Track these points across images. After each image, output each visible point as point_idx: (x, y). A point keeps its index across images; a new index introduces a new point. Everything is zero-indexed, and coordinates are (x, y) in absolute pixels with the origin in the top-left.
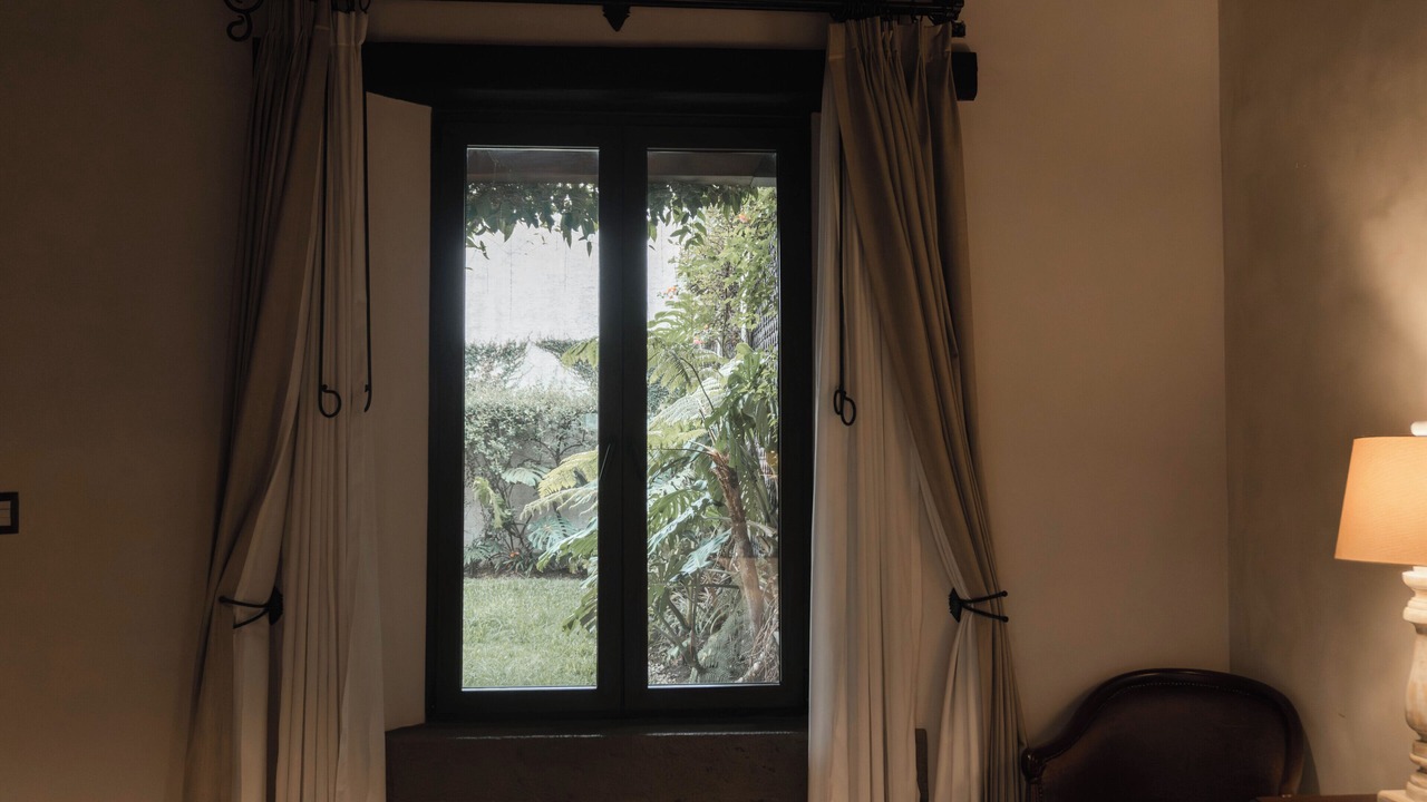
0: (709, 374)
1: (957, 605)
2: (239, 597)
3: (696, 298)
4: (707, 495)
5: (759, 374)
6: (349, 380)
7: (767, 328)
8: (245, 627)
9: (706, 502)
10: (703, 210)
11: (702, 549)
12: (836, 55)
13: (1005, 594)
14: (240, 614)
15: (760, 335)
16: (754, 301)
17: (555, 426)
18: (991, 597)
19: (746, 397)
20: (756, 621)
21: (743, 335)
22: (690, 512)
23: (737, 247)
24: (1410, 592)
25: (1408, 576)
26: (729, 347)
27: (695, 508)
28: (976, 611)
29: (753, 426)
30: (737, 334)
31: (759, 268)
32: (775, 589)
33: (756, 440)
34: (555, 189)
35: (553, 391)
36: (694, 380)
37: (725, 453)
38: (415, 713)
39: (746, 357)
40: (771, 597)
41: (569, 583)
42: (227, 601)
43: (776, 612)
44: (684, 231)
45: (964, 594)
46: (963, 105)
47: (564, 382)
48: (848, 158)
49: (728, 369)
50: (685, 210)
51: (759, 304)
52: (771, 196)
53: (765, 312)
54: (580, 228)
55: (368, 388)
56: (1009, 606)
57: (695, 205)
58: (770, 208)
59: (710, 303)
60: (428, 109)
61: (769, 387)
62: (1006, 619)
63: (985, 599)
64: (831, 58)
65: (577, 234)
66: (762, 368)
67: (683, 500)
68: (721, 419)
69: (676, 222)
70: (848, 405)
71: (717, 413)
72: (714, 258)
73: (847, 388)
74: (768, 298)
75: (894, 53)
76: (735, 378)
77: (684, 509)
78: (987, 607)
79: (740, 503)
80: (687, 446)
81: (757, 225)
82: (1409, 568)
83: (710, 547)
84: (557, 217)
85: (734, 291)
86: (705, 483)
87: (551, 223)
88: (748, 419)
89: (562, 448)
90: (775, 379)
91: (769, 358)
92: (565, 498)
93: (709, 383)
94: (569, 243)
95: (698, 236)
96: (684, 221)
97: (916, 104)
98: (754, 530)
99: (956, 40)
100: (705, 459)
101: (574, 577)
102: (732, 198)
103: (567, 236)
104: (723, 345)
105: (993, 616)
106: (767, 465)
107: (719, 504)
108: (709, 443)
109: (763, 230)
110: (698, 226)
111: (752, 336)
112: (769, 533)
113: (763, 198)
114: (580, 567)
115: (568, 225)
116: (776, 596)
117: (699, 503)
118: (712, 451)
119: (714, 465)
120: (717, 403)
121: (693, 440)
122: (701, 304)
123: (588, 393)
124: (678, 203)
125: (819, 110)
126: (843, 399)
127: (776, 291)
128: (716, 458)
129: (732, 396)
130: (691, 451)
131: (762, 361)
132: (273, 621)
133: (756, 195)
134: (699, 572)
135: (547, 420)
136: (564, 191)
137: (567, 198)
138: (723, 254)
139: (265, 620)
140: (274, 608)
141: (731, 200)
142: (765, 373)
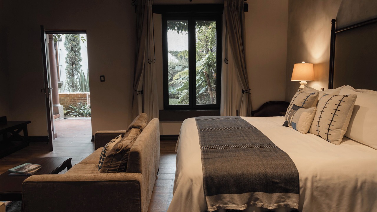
0: (204, 57)
1: (243, 91)
2: (137, 90)
3: (201, 42)
4: (203, 80)
5: (213, 57)
6: (152, 58)
7: (214, 48)
8: (139, 95)
9: (203, 81)
10: (203, 26)
11: (203, 89)
12: (225, 5)
13: (250, 89)
14: (138, 93)
15: (213, 49)
16: (212, 43)
17: (171, 69)
18: (248, 90)
19: (210, 61)
20: (212, 101)
21: (210, 49)
22: (200, 83)
23: (209, 33)
24: (300, 85)
25: (300, 83)
26: (207, 52)
27: (201, 82)
28: (246, 92)
29: (212, 67)
30: (209, 49)
31: (213, 37)
32: (216, 96)
33: (212, 70)
34: (176, 23)
35: (171, 61)
36: (201, 58)
37: (207, 72)
38: (162, 108)
39: (211, 54)
40: (215, 97)
41: (175, 99)
42: (136, 91)
43: (216, 100)
44: (199, 30)
45: (244, 90)
46: (245, 13)
47: (173, 59)
48: (227, 22)
49: (207, 56)
50: (199, 26)
51: (213, 44)
52: (215, 23)
53: (214, 46)
54: (180, 30)
55: (155, 59)
56: (251, 91)
57: (201, 26)
58: (215, 25)
59: (203, 43)
60: (161, 15)
61: (215, 59)
62: (250, 93)
63: (247, 90)
64: (225, 6)
65: (180, 31)
66: (213, 56)
67: (199, 81)
68: (206, 65)
69: (198, 28)
70: (227, 61)
71: (205, 64)
72: (205, 35)
73: (227, 59)
74: (215, 43)
75: (235, 5)
76: (209, 58)
77: (199, 83)
78: (247, 92)
79: (209, 81)
80: (200, 70)
81: (212, 29)
82: (300, 81)
83: (204, 89)
84: (176, 28)
85: (208, 41)
86: (203, 78)
87: (175, 29)
88: (211, 65)
89: (173, 73)
90: (216, 58)
91: (215, 54)
92: (175, 82)
93: (204, 59)
94: (178, 33)
95: (201, 31)
96: (199, 28)
97: (238, 13)
98: (212, 86)
99: (245, 2)
100: (203, 73)
101: (176, 98)
102: (208, 24)
103: (178, 32)
104: (206, 51)
105: (248, 93)
106: (214, 74)
107: (205, 81)
108: (204, 70)
109: (214, 30)
110: (202, 29)
111: (211, 50)
112: (215, 86)
113: (214, 24)
114: (177, 97)
115: (178, 30)
116: (216, 97)
117: (202, 81)
118: (204, 71)
119: (205, 74)
120: (205, 62)
121: (201, 69)
122: (201, 43)
123: (178, 62)
124: (198, 25)
125: (223, 13)
126: (226, 60)
127: (216, 41)
128: (205, 73)
129: (208, 61)
130: (200, 71)
131: (213, 55)
132: (142, 94)
133: (212, 23)
134: (202, 94)
135: (170, 67)
136: (177, 23)
137: (178, 25)
138: (206, 35)
139: (141, 94)
140: (142, 92)
141: (208, 25)
142: (214, 57)
